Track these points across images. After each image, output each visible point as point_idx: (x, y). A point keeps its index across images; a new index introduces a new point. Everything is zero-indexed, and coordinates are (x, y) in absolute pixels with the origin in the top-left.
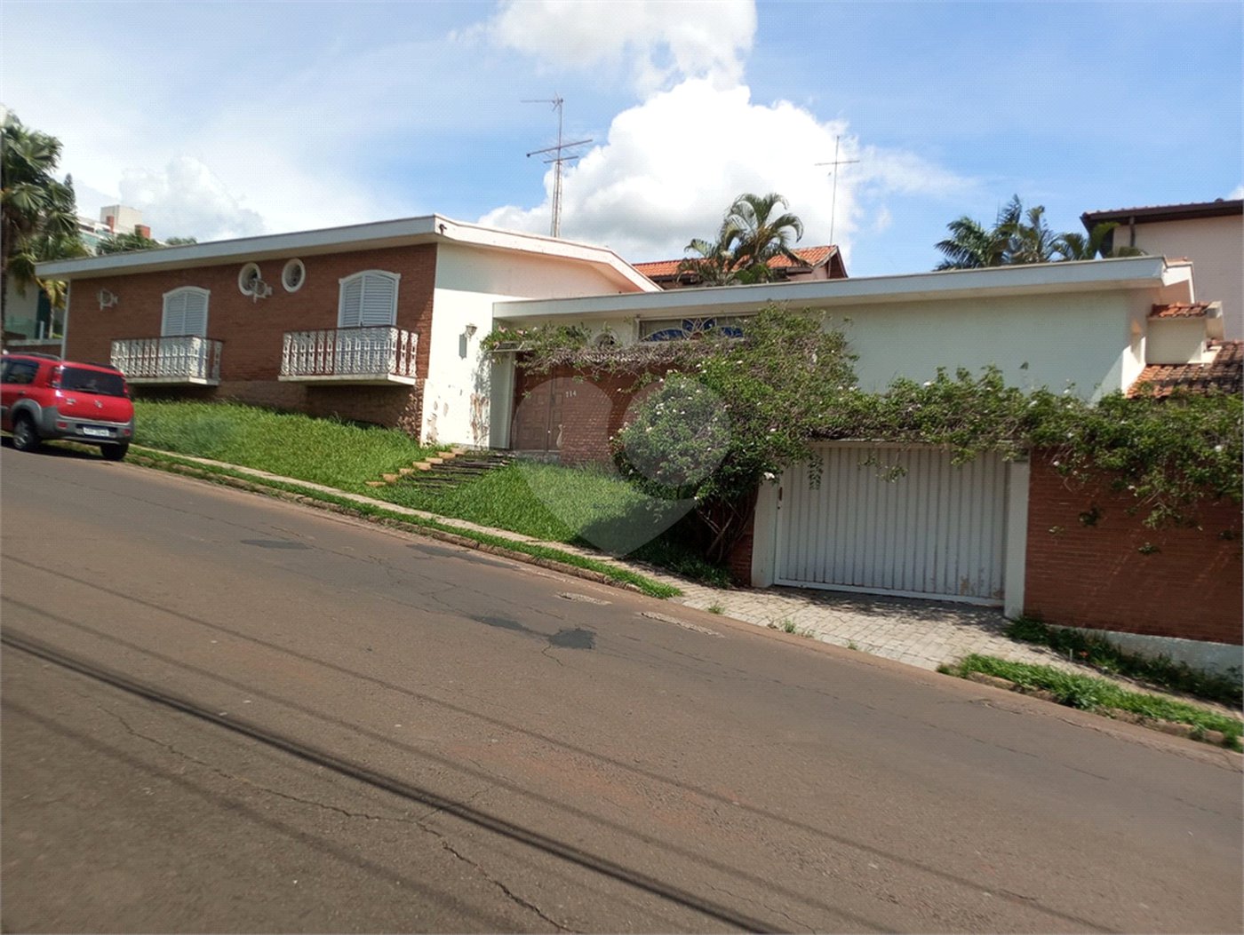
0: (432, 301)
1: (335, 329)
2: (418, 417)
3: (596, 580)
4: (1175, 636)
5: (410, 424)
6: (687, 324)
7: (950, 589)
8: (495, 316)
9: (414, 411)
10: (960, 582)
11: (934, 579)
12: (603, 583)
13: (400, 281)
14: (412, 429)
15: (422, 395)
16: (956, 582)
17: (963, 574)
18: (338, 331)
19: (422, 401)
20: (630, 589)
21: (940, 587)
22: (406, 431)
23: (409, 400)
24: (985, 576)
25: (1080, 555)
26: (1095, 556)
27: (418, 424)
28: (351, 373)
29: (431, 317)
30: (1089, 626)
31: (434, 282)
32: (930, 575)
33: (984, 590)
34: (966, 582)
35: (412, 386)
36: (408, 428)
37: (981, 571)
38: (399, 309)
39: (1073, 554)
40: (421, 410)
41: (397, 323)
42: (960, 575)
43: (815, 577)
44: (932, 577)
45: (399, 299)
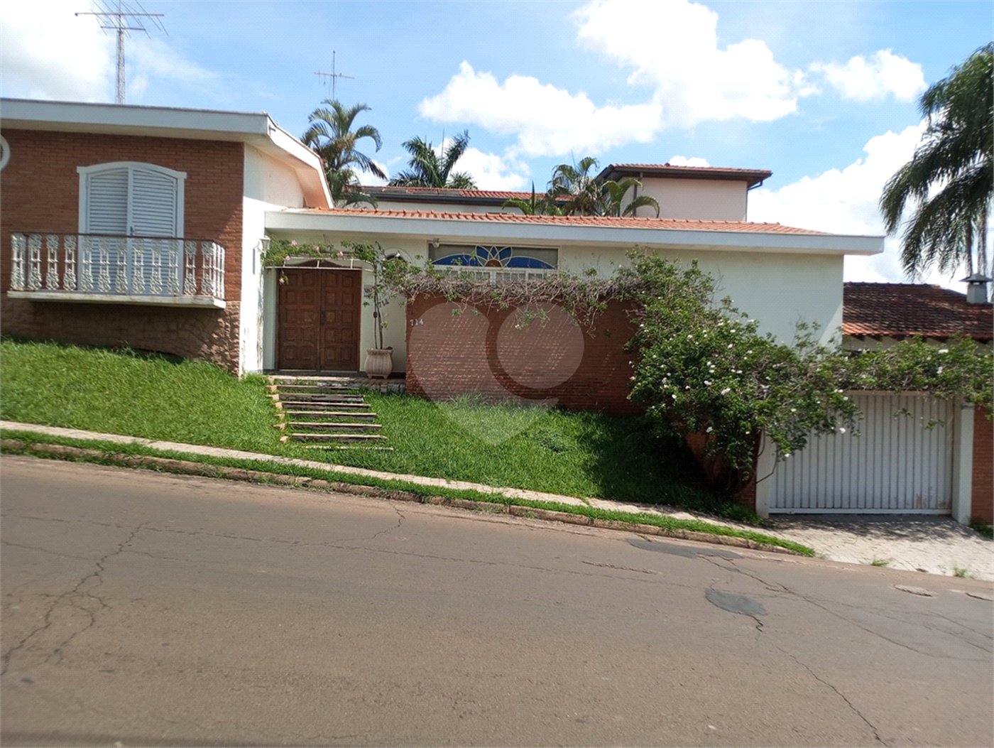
0: (241, 211)
1: (76, 234)
2: (234, 347)
3: (742, 546)
5: (220, 353)
6: (481, 251)
7: (908, 504)
8: (267, 227)
9: (226, 338)
10: (915, 499)
11: (897, 498)
12: (749, 547)
13: (186, 181)
14: (224, 359)
15: (237, 320)
16: (913, 499)
17: (917, 492)
18: (80, 237)
19: (238, 327)
20: (778, 551)
21: (901, 504)
22: (216, 362)
23: (218, 326)
24: (933, 493)
27: (233, 354)
28: (147, 294)
29: (241, 229)
31: (241, 189)
32: (893, 495)
33: (933, 504)
34: (920, 499)
35: (222, 309)
36: (218, 358)
37: (930, 489)
38: (186, 215)
40: (237, 338)
41: (186, 233)
42: (915, 493)
43: (801, 504)
44: (895, 496)
45: (186, 203)
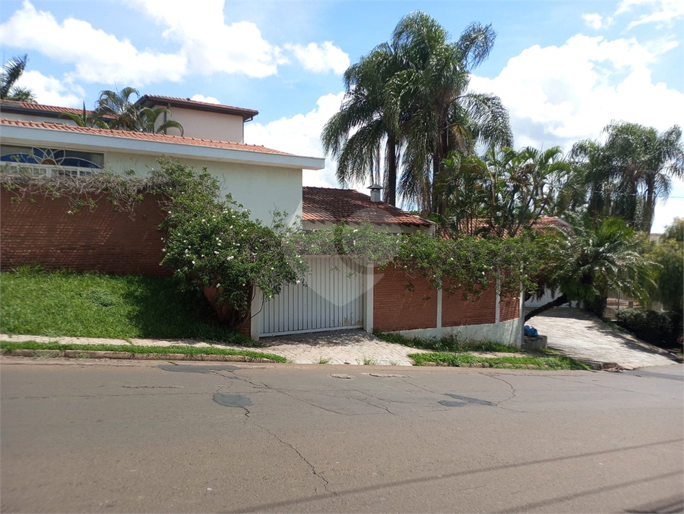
3: (240, 361)
4: (418, 328)
7: (340, 324)
11: (334, 321)
12: (245, 361)
16: (343, 320)
20: (264, 362)
21: (336, 324)
24: (353, 316)
25: (391, 301)
26: (394, 301)
30: (394, 330)
32: (332, 319)
33: (353, 322)
34: (346, 320)
37: (351, 313)
39: (388, 302)
42: (344, 317)
43: (279, 329)
